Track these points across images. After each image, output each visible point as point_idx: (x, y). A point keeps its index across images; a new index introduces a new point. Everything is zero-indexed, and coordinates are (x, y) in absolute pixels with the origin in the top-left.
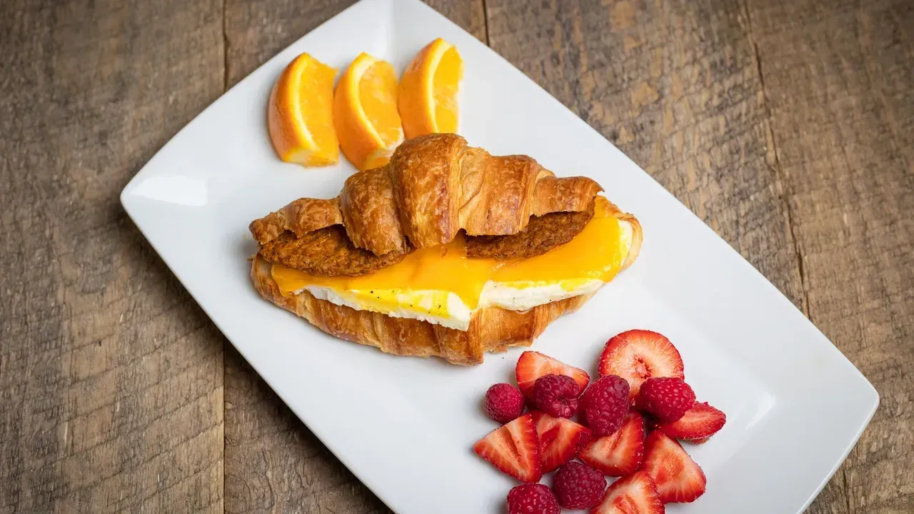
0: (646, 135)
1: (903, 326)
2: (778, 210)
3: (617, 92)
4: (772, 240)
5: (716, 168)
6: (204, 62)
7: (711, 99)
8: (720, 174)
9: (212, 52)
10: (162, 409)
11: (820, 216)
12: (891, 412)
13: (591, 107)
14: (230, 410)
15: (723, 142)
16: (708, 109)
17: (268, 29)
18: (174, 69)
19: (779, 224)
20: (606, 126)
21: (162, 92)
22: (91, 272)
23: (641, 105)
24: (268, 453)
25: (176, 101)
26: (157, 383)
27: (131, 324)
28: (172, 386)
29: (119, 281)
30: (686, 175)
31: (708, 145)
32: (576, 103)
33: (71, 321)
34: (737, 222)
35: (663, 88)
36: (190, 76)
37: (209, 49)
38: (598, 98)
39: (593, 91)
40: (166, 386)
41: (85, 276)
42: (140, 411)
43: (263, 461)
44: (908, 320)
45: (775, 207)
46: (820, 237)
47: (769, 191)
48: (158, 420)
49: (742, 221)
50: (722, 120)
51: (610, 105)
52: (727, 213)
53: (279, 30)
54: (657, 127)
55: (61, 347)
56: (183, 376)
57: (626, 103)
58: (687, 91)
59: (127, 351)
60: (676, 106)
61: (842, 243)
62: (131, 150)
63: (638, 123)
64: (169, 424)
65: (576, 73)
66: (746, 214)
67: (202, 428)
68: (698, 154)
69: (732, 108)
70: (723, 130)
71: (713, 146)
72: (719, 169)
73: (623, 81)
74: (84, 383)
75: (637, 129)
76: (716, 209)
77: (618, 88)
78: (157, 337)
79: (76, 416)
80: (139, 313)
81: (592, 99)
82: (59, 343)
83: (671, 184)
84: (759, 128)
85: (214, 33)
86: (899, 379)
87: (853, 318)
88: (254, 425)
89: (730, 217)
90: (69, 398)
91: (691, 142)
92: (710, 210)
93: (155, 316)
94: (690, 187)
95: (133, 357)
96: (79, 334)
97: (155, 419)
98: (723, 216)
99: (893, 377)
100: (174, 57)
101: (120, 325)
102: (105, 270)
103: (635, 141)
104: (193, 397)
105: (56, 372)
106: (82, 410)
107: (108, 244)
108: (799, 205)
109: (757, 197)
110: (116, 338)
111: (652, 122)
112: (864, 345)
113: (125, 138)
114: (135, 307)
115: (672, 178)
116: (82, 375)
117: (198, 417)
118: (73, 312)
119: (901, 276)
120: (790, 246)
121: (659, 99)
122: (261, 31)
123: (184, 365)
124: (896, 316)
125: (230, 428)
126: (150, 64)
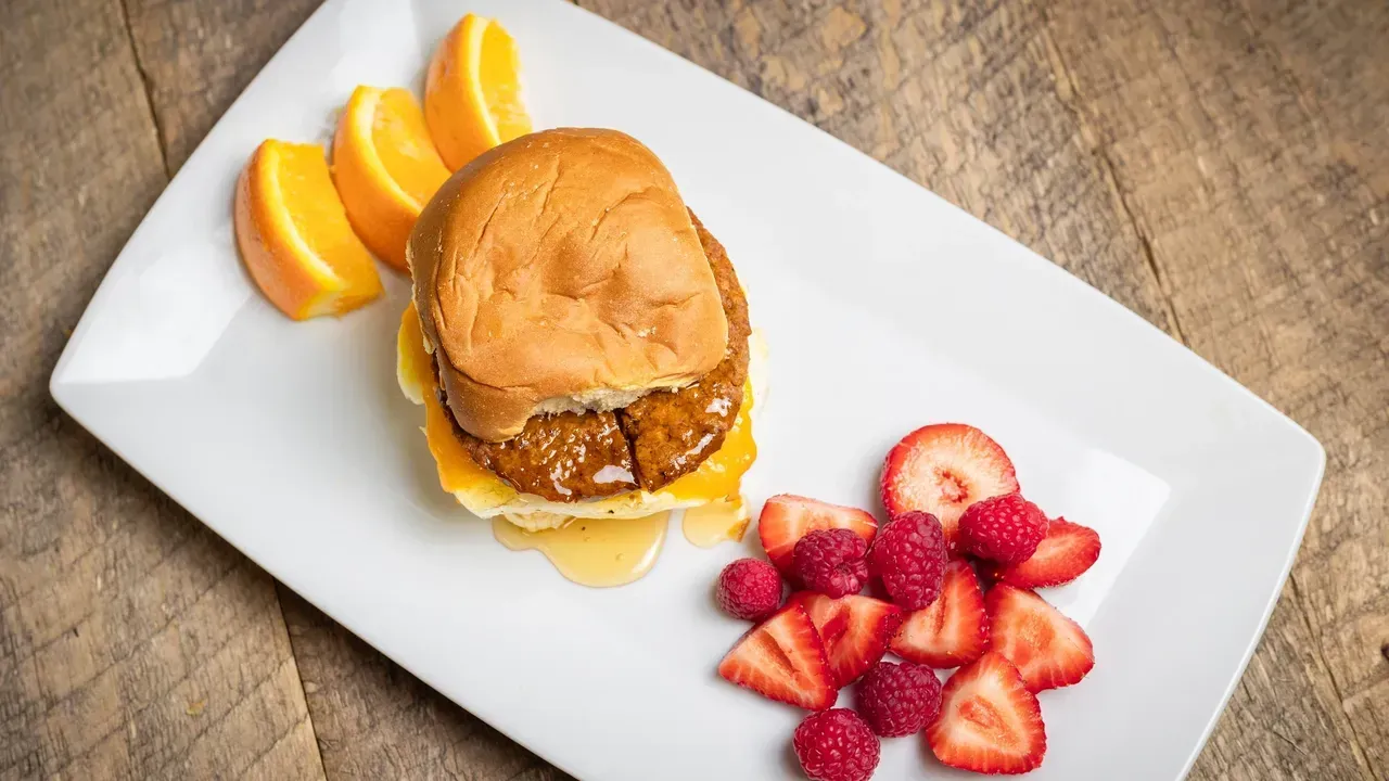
0: (861, 94)
1: (1328, 321)
2: (1096, 173)
3: (798, 33)
4: (1098, 225)
5: (982, 126)
6: (119, 124)
7: (948, 13)
8: (991, 134)
9: (128, 104)
10: (205, 716)
11: (1162, 170)
12: (1341, 462)
13: (763, 68)
14: (314, 693)
15: (985, 80)
16: (948, 31)
17: (209, 47)
18: (73, 147)
19: (1102, 197)
20: (794, 93)
21: (63, 190)
22: (30, 518)
23: (840, 48)
24: (394, 749)
25: (90, 201)
26: (186, 677)
27: (117, 589)
28: (210, 674)
29: (79, 524)
30: (941, 149)
31: (963, 90)
32: (737, 64)
33: (19, 606)
34: (1037, 208)
35: (868, 11)
36: (102, 154)
37: (121, 100)
38: (770, 49)
39: (761, 39)
40: (202, 677)
41: (21, 526)
42: (171, 728)
43: (388, 763)
44: (1334, 309)
45: (1089, 171)
46: (1170, 204)
47: (1073, 146)
48: (203, 738)
49: (1044, 205)
50: (974, 45)
51: (791, 57)
52: (1019, 198)
53: (228, 43)
54: (875, 77)
55: (13, 653)
56: (225, 656)
57: (817, 48)
58: (909, 8)
59: (122, 635)
60: (897, 37)
61: (1205, 206)
62: (39, 301)
63: (844, 77)
64: (222, 742)
65: (725, 16)
66: (1048, 191)
67: (278, 733)
68: (950, 109)
69: (986, 22)
70: (979, 61)
71: (971, 91)
72: (988, 127)
73: (803, 11)
74: (68, 704)
75: (845, 89)
76: (998, 193)
77: (800, 26)
78: (166, 601)
79: (70, 761)
80: (125, 568)
81: (761, 53)
82: (9, 647)
83: (919, 167)
84: (1036, 46)
85: (123, 71)
86: (1341, 407)
87: (1249, 324)
88: (359, 710)
89: (1023, 203)
90: (49, 734)
91: (935, 92)
92: (990, 196)
93: (153, 567)
94: (951, 166)
95: (136, 643)
96: (37, 623)
97: (199, 736)
98: (1012, 204)
99: (1331, 405)
100: (68, 126)
101: (101, 594)
102: (50, 509)
103: (845, 108)
104: (249, 686)
105: (17, 697)
106: (77, 747)
107: (43, 464)
108: (1126, 157)
109: (1059, 161)
110: (98, 619)
111: (866, 72)
112: (1277, 364)
113: (24, 280)
114: (115, 559)
115: (918, 158)
116: (61, 690)
117: (266, 718)
118: (18, 592)
119: (1307, 240)
120: (1128, 229)
121: (868, 30)
122: (200, 52)
123: (221, 636)
124: (1314, 307)
125: (322, 722)
126: (31, 146)
